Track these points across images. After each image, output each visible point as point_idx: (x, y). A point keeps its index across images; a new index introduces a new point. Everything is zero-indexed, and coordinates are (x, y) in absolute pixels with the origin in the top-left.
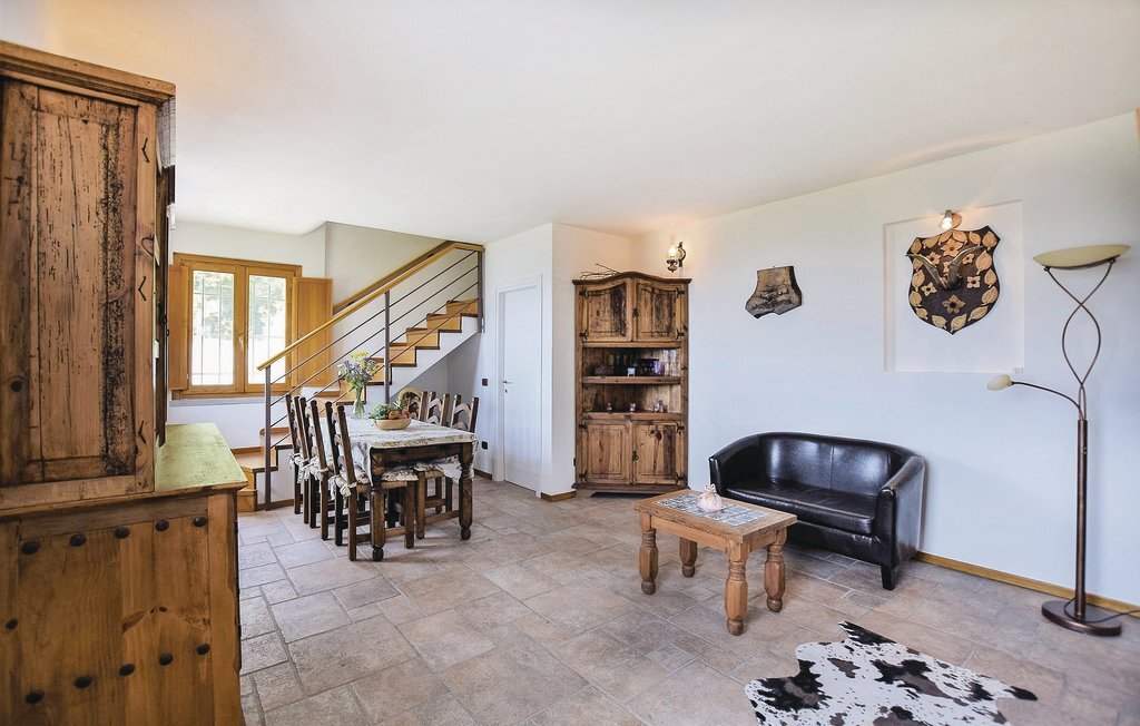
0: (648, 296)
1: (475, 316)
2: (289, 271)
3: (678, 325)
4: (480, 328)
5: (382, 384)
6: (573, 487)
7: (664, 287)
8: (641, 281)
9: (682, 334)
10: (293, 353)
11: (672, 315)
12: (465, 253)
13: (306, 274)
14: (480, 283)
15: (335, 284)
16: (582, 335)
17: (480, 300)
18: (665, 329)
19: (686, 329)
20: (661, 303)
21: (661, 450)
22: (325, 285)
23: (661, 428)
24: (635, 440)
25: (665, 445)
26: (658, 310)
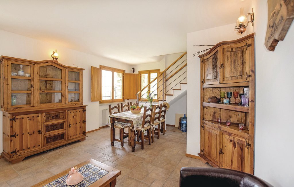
0: (229, 54)
2: (158, 71)
3: (247, 69)
6: (198, 154)
7: (238, 45)
8: (225, 46)
9: (250, 76)
11: (243, 63)
16: (203, 82)
18: (239, 74)
19: (254, 71)
20: (236, 57)
21: (236, 155)
23: (236, 141)
24: (222, 142)
25: (238, 153)
26: (235, 62)
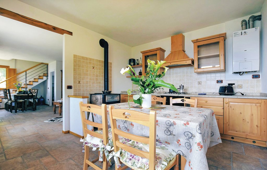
1: (46, 76)
2: (7, 67)
4: (47, 79)
5: (25, 88)
10: (8, 81)
12: (44, 65)
13: (10, 68)
14: (47, 70)
15: (17, 70)
17: (47, 73)
22: (14, 70)
